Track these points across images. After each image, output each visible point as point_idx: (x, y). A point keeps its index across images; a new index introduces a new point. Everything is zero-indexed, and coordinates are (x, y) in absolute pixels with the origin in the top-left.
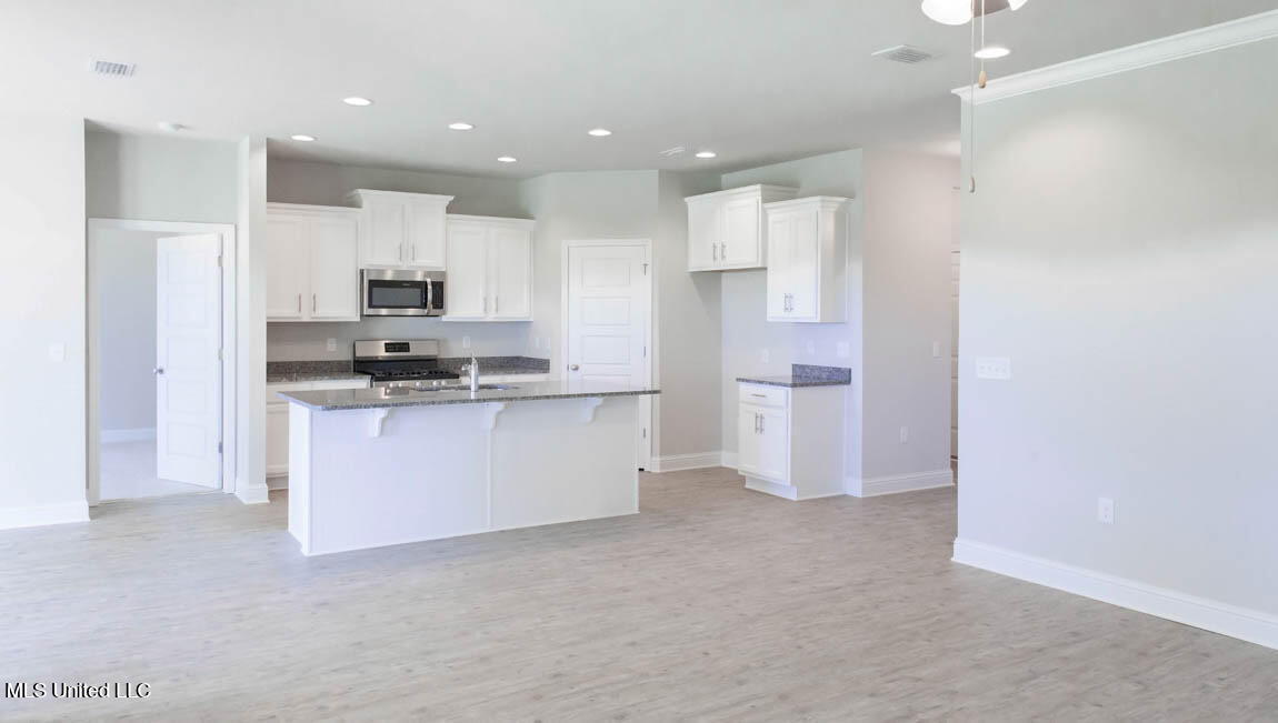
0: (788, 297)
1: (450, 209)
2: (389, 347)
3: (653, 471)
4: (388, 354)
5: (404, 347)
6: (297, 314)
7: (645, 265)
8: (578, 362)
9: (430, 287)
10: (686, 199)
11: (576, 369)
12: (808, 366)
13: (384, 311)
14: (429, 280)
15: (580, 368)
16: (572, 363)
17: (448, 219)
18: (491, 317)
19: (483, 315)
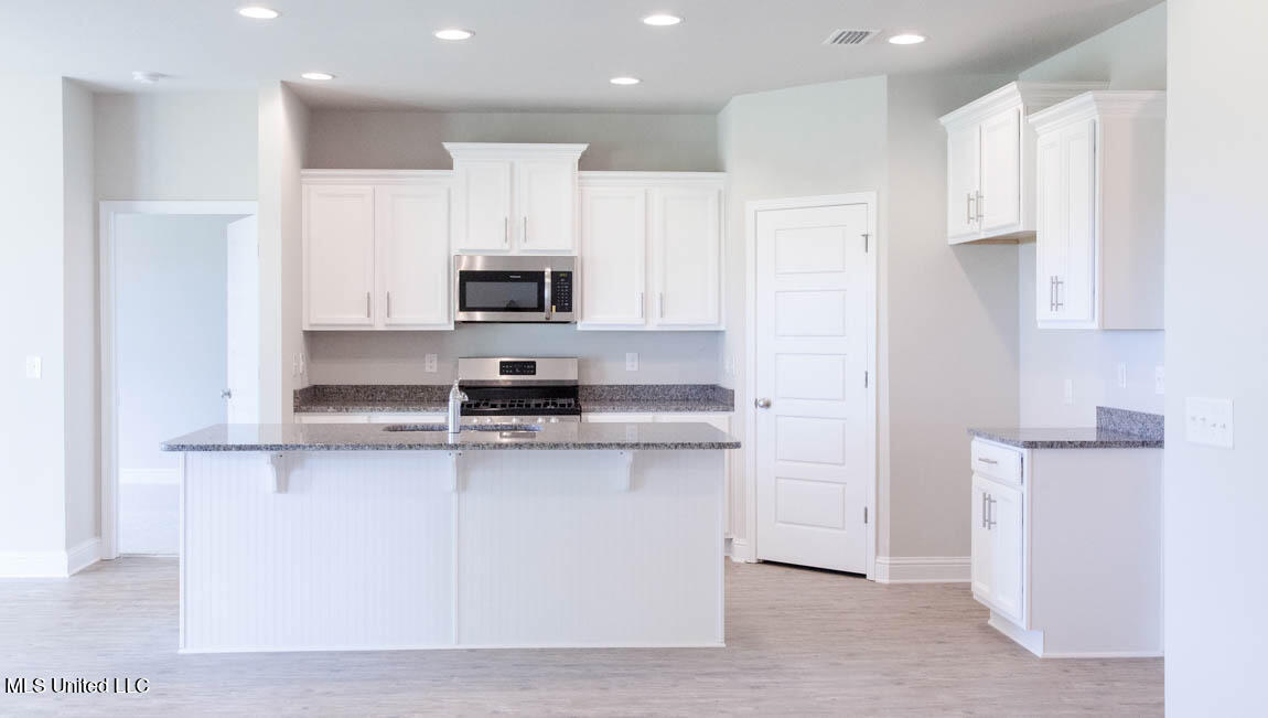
0: (1056, 282)
1: (585, 163)
2: (506, 368)
3: (878, 580)
4: (505, 377)
5: (527, 367)
6: (367, 321)
7: (866, 236)
8: (770, 396)
9: (548, 280)
10: (944, 120)
11: (767, 405)
12: (1116, 411)
13: (478, 316)
14: (548, 271)
15: (772, 406)
16: (762, 396)
17: (580, 178)
18: (653, 325)
19: (642, 321)
